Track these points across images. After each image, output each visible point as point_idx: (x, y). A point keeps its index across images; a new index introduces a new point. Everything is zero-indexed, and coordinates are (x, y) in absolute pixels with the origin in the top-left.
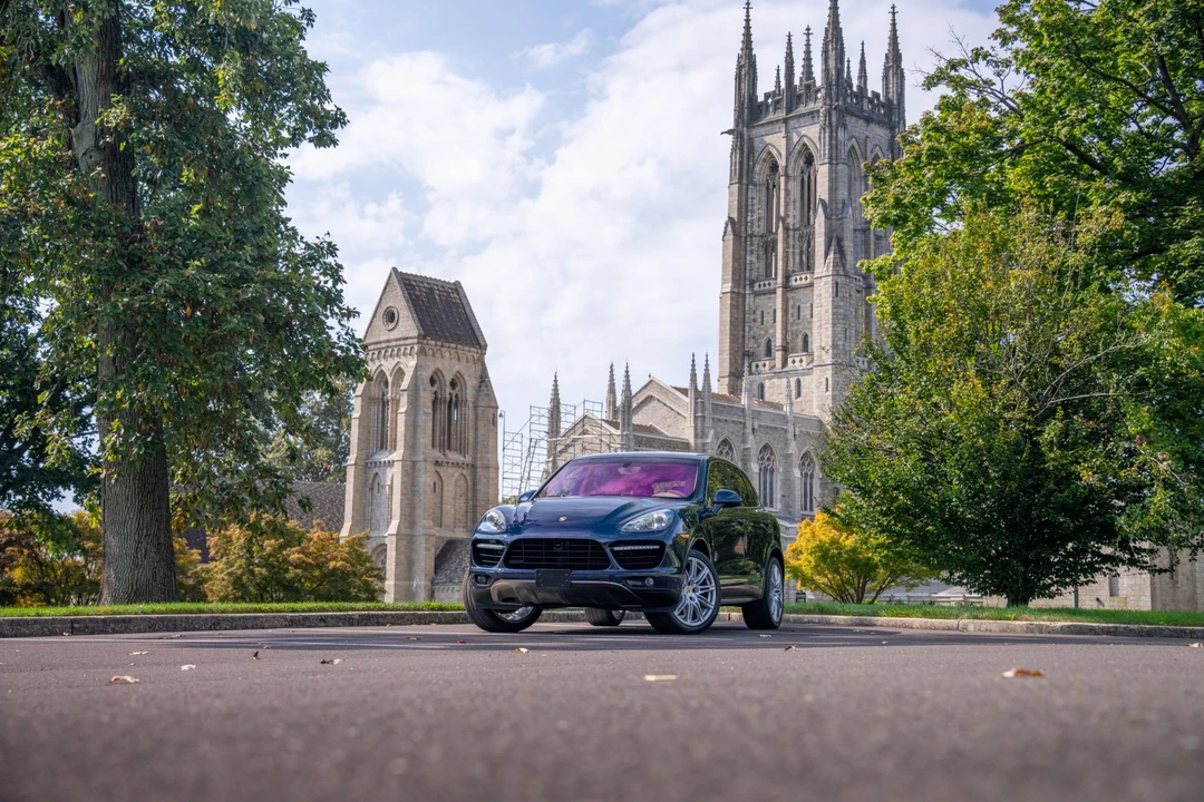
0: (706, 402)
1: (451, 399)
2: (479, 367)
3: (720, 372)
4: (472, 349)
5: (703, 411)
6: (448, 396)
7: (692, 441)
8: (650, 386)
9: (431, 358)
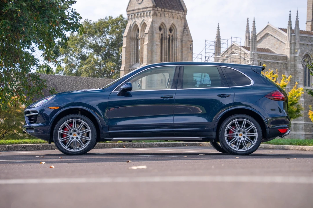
0: (297, 35)
1: (169, 38)
2: (183, 21)
3: (307, 19)
4: (180, 12)
5: (295, 40)
6: (168, 36)
7: (288, 56)
8: (268, 28)
9: (159, 17)
